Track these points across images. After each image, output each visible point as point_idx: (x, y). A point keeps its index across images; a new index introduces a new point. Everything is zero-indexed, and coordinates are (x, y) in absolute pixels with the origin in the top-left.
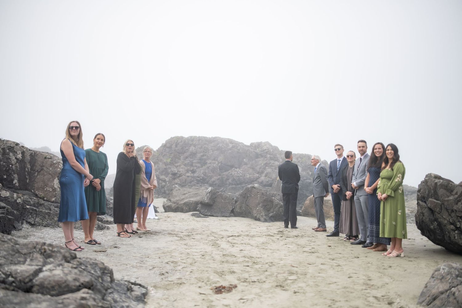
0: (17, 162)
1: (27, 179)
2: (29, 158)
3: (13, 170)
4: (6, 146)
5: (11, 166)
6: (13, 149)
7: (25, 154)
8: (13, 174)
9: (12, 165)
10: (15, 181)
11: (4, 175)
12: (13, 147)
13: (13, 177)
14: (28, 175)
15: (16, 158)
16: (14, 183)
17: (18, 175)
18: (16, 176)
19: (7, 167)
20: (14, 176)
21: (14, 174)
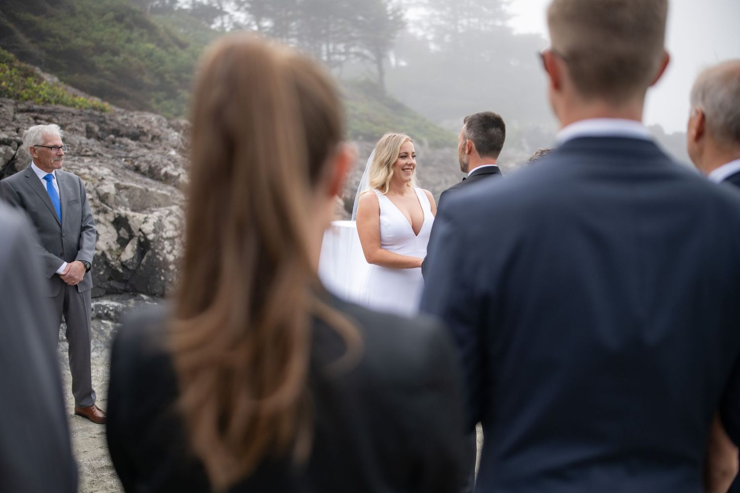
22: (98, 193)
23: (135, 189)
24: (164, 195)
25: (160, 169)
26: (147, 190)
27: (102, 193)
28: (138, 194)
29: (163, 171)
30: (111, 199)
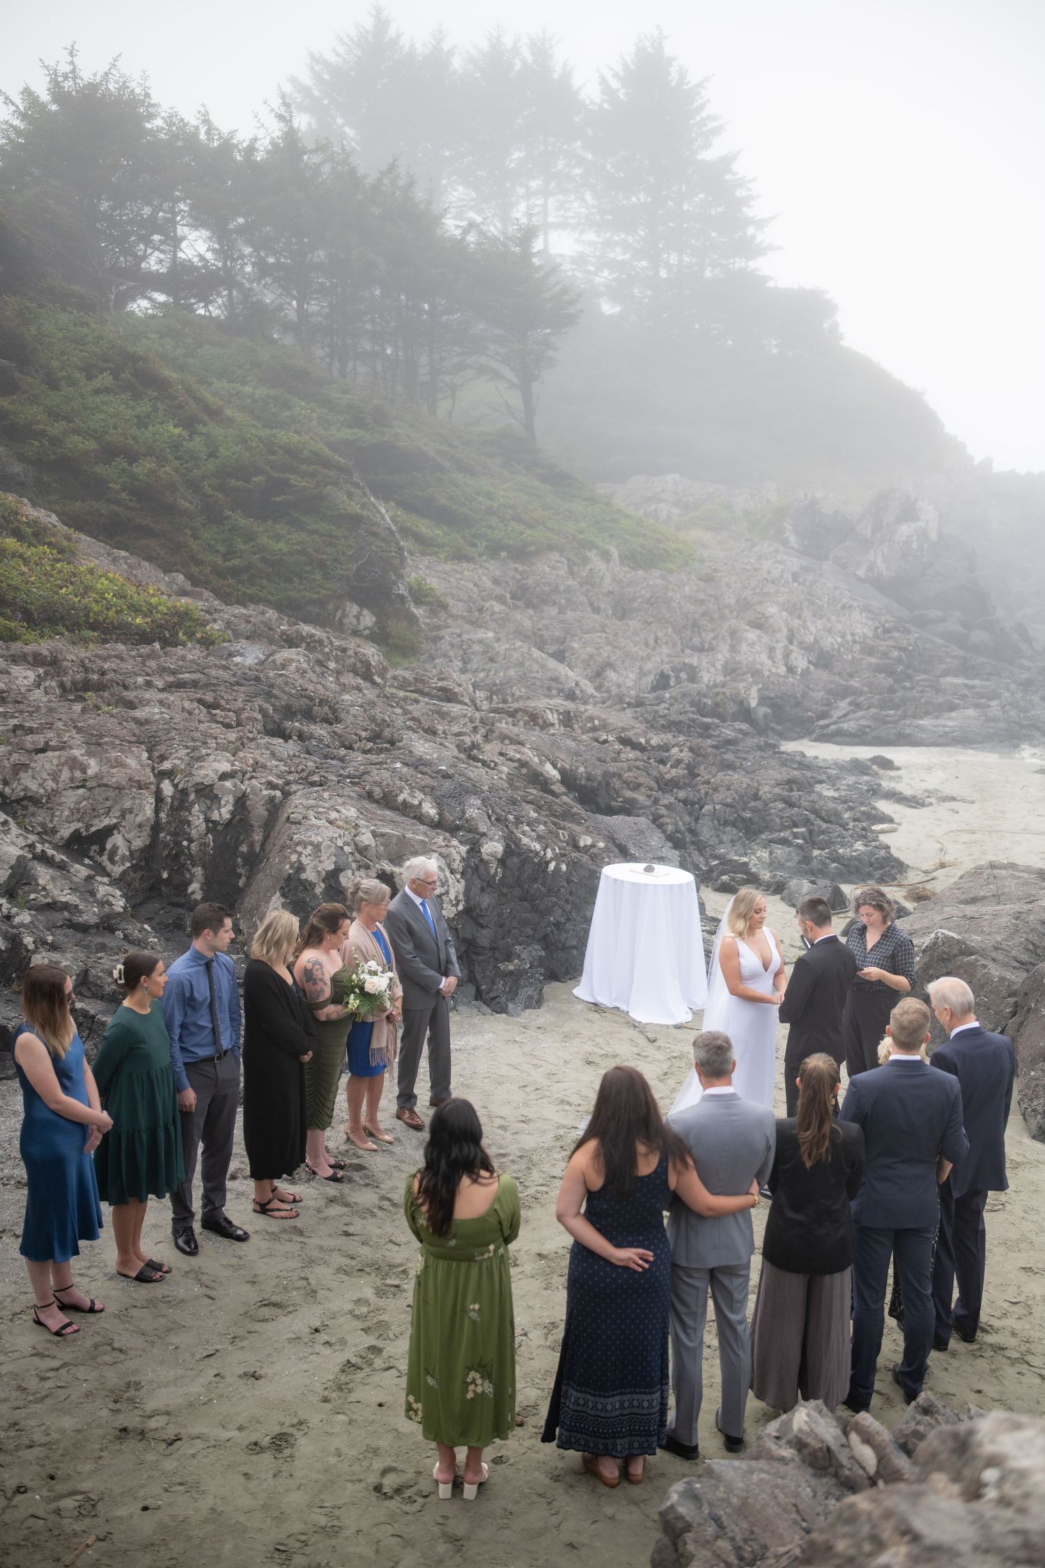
0: (208, 830)
1: (240, 876)
2: (266, 813)
3: (190, 856)
4: (190, 785)
5: (185, 843)
6: (211, 790)
7: (248, 803)
8: (190, 867)
9: (191, 841)
10: (195, 887)
11: (164, 869)
12: (212, 785)
13: (188, 876)
14: (243, 866)
15: (207, 820)
16: (190, 890)
17: (204, 867)
18: (198, 871)
19: (172, 849)
20: (194, 870)
21: (193, 866)
22: (356, 844)
23: (391, 836)
24: (423, 841)
25: (397, 795)
26: (404, 837)
27: (361, 845)
28: (394, 841)
29: (401, 798)
30: (373, 852)
